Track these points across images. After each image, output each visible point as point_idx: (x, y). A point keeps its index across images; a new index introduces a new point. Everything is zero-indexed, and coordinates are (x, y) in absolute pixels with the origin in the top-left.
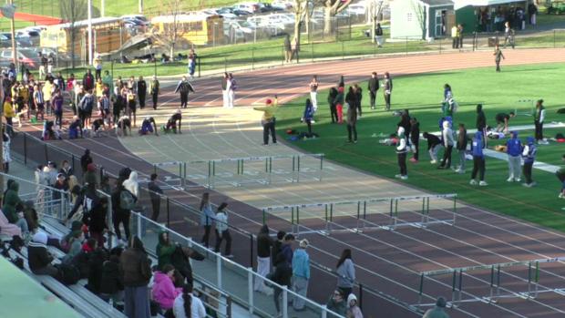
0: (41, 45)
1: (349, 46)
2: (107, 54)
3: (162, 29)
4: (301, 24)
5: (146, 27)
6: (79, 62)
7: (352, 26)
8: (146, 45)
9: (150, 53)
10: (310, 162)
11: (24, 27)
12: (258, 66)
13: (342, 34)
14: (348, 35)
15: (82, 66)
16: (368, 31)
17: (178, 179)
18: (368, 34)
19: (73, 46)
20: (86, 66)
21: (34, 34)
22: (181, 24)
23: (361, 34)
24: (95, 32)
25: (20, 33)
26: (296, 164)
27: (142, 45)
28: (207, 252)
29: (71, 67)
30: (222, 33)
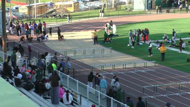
0: (19, 12)
1: (121, 12)
2: (41, 15)
3: (59, 7)
4: (104, 5)
5: (53, 6)
7: (121, 6)
8: (54, 12)
9: (55, 14)
10: (108, 51)
11: (13, 6)
12: (90, 19)
13: (118, 8)
14: (120, 9)
15: (33, 19)
16: (127, 7)
17: (64, 56)
18: (127, 8)
19: (30, 12)
20: (34, 19)
21: (17, 8)
22: (65, 5)
23: (124, 8)
24: (37, 8)
25: (12, 8)
26: (103, 51)
27: (52, 12)
28: (74, 80)
29: (29, 19)
30: (79, 8)
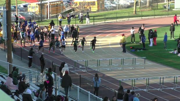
0: (28, 11)
1: (157, 12)
2: (56, 15)
3: (78, 4)
4: (137, 3)
5: (72, 4)
6: (44, 18)
7: (158, 4)
8: (72, 11)
9: (74, 14)
10: (140, 61)
11: (21, 3)
12: (118, 20)
13: (154, 7)
14: (156, 7)
15: (45, 20)
16: (165, 6)
17: (85, 67)
18: (165, 7)
19: (41, 11)
20: (47, 20)
21: (25, 6)
22: (86, 3)
23: (162, 7)
24: (51, 6)
25: (20, 6)
26: (134, 61)
27: (70, 11)
28: (97, 98)
29: (40, 20)
30: (104, 6)
